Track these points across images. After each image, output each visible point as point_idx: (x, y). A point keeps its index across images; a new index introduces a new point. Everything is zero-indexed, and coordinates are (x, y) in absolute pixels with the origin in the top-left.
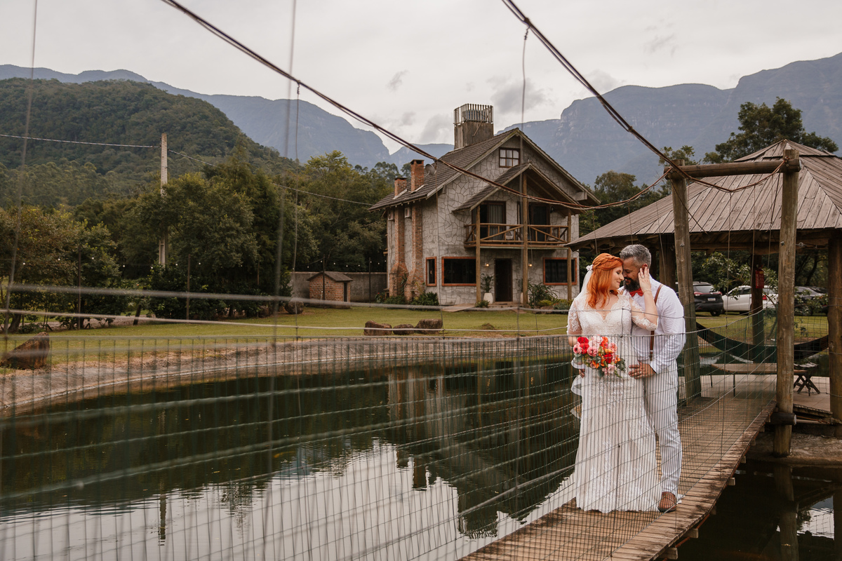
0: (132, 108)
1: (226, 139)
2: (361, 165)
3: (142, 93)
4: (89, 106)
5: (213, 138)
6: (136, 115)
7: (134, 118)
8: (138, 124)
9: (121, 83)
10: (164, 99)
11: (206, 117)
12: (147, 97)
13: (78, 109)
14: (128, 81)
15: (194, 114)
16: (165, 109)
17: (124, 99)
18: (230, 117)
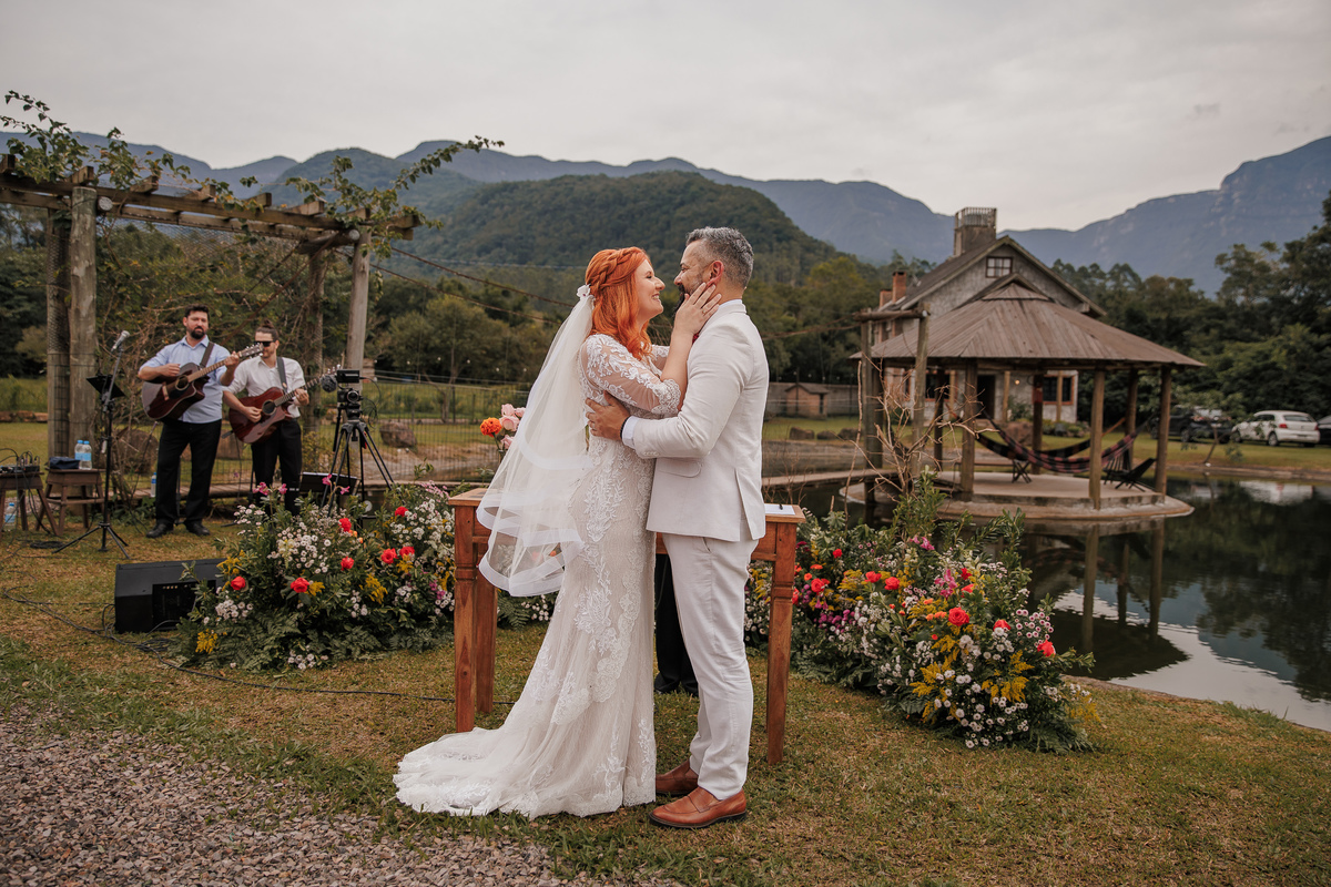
0: (678, 201)
1: (776, 232)
2: (927, 260)
3: (688, 185)
4: (635, 201)
5: (762, 231)
6: (682, 209)
7: (679, 213)
8: (683, 219)
9: (668, 174)
10: (711, 190)
11: (754, 209)
12: (693, 189)
13: (624, 205)
14: (676, 171)
15: (742, 206)
16: (712, 201)
17: (670, 192)
18: (782, 207)
